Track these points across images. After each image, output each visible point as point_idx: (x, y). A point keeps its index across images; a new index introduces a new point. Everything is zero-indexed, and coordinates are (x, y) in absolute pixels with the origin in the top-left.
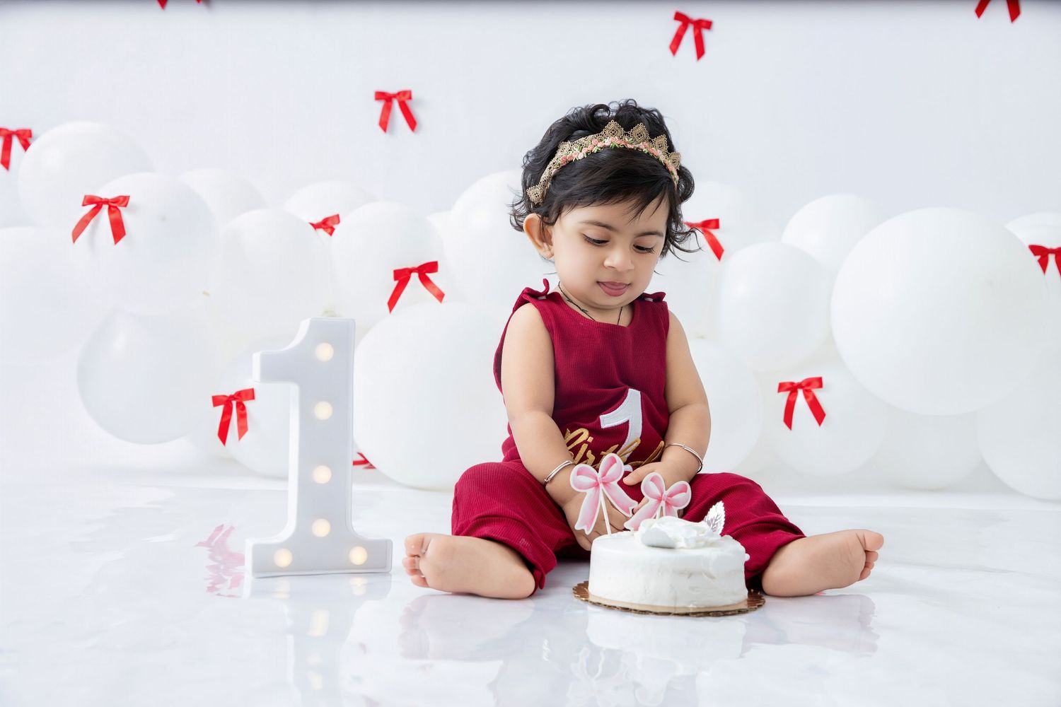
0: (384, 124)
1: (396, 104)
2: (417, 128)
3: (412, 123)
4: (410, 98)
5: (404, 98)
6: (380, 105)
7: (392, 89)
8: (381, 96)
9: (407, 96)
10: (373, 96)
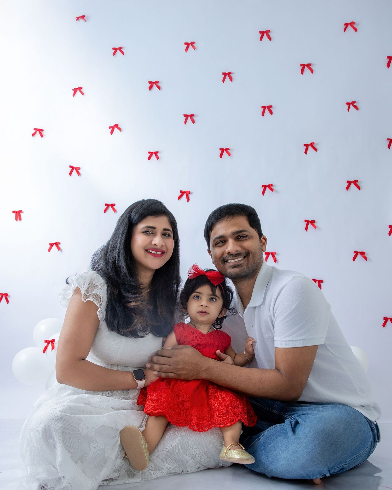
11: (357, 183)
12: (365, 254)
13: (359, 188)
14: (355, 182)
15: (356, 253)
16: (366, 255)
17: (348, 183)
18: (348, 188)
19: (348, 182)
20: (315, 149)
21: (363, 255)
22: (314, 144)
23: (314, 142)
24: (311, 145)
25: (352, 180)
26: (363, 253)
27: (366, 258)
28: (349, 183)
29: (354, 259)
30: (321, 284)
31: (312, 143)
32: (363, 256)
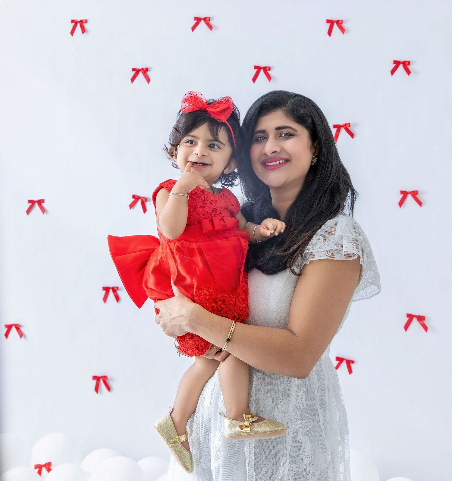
0: (97, 390)
1: (101, 381)
2: (111, 390)
3: (109, 388)
4: (107, 379)
5: (105, 378)
6: (95, 382)
7: (99, 375)
8: (95, 378)
9: (106, 378)
10: (91, 378)
11: (417, 196)
12: (424, 320)
13: (420, 203)
14: (415, 194)
15: (410, 317)
16: (426, 322)
17: (402, 195)
18: (401, 203)
19: (402, 192)
20: (352, 135)
21: (421, 322)
22: (349, 126)
23: (349, 124)
24: (345, 127)
25: (409, 190)
26: (421, 319)
27: (426, 328)
28: (405, 194)
29: (406, 327)
30: (352, 365)
31: (346, 125)
32: (421, 324)
